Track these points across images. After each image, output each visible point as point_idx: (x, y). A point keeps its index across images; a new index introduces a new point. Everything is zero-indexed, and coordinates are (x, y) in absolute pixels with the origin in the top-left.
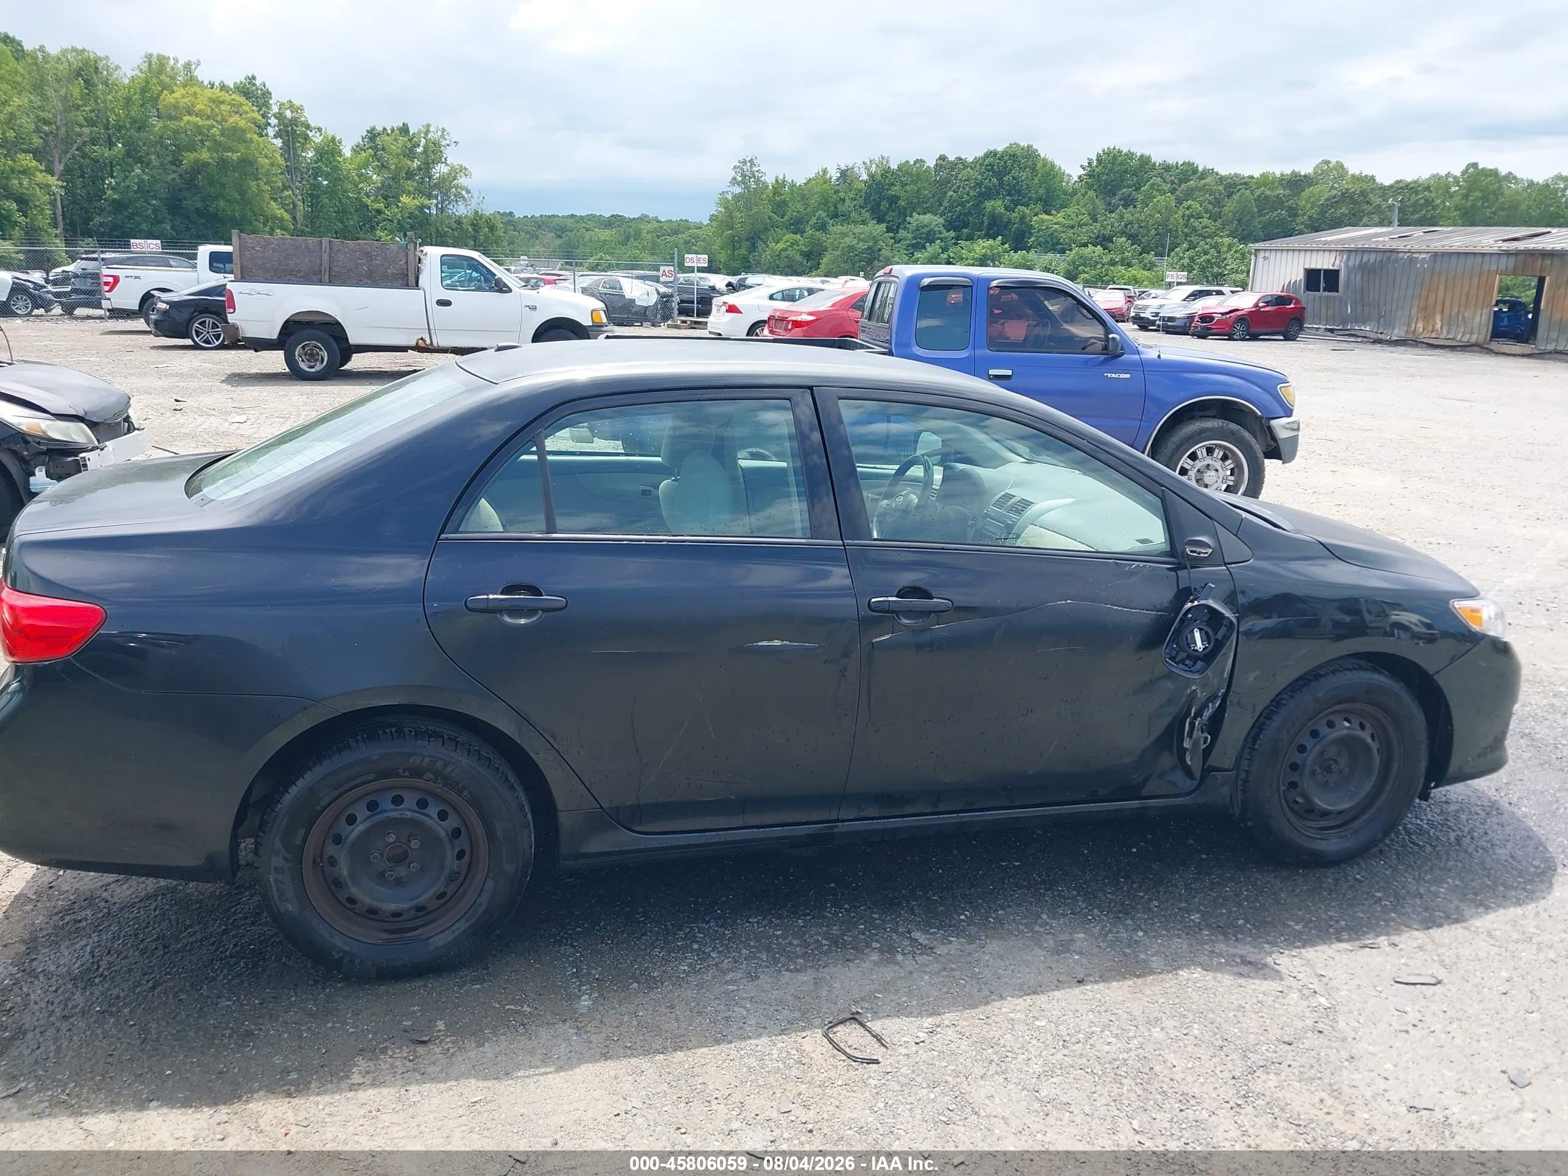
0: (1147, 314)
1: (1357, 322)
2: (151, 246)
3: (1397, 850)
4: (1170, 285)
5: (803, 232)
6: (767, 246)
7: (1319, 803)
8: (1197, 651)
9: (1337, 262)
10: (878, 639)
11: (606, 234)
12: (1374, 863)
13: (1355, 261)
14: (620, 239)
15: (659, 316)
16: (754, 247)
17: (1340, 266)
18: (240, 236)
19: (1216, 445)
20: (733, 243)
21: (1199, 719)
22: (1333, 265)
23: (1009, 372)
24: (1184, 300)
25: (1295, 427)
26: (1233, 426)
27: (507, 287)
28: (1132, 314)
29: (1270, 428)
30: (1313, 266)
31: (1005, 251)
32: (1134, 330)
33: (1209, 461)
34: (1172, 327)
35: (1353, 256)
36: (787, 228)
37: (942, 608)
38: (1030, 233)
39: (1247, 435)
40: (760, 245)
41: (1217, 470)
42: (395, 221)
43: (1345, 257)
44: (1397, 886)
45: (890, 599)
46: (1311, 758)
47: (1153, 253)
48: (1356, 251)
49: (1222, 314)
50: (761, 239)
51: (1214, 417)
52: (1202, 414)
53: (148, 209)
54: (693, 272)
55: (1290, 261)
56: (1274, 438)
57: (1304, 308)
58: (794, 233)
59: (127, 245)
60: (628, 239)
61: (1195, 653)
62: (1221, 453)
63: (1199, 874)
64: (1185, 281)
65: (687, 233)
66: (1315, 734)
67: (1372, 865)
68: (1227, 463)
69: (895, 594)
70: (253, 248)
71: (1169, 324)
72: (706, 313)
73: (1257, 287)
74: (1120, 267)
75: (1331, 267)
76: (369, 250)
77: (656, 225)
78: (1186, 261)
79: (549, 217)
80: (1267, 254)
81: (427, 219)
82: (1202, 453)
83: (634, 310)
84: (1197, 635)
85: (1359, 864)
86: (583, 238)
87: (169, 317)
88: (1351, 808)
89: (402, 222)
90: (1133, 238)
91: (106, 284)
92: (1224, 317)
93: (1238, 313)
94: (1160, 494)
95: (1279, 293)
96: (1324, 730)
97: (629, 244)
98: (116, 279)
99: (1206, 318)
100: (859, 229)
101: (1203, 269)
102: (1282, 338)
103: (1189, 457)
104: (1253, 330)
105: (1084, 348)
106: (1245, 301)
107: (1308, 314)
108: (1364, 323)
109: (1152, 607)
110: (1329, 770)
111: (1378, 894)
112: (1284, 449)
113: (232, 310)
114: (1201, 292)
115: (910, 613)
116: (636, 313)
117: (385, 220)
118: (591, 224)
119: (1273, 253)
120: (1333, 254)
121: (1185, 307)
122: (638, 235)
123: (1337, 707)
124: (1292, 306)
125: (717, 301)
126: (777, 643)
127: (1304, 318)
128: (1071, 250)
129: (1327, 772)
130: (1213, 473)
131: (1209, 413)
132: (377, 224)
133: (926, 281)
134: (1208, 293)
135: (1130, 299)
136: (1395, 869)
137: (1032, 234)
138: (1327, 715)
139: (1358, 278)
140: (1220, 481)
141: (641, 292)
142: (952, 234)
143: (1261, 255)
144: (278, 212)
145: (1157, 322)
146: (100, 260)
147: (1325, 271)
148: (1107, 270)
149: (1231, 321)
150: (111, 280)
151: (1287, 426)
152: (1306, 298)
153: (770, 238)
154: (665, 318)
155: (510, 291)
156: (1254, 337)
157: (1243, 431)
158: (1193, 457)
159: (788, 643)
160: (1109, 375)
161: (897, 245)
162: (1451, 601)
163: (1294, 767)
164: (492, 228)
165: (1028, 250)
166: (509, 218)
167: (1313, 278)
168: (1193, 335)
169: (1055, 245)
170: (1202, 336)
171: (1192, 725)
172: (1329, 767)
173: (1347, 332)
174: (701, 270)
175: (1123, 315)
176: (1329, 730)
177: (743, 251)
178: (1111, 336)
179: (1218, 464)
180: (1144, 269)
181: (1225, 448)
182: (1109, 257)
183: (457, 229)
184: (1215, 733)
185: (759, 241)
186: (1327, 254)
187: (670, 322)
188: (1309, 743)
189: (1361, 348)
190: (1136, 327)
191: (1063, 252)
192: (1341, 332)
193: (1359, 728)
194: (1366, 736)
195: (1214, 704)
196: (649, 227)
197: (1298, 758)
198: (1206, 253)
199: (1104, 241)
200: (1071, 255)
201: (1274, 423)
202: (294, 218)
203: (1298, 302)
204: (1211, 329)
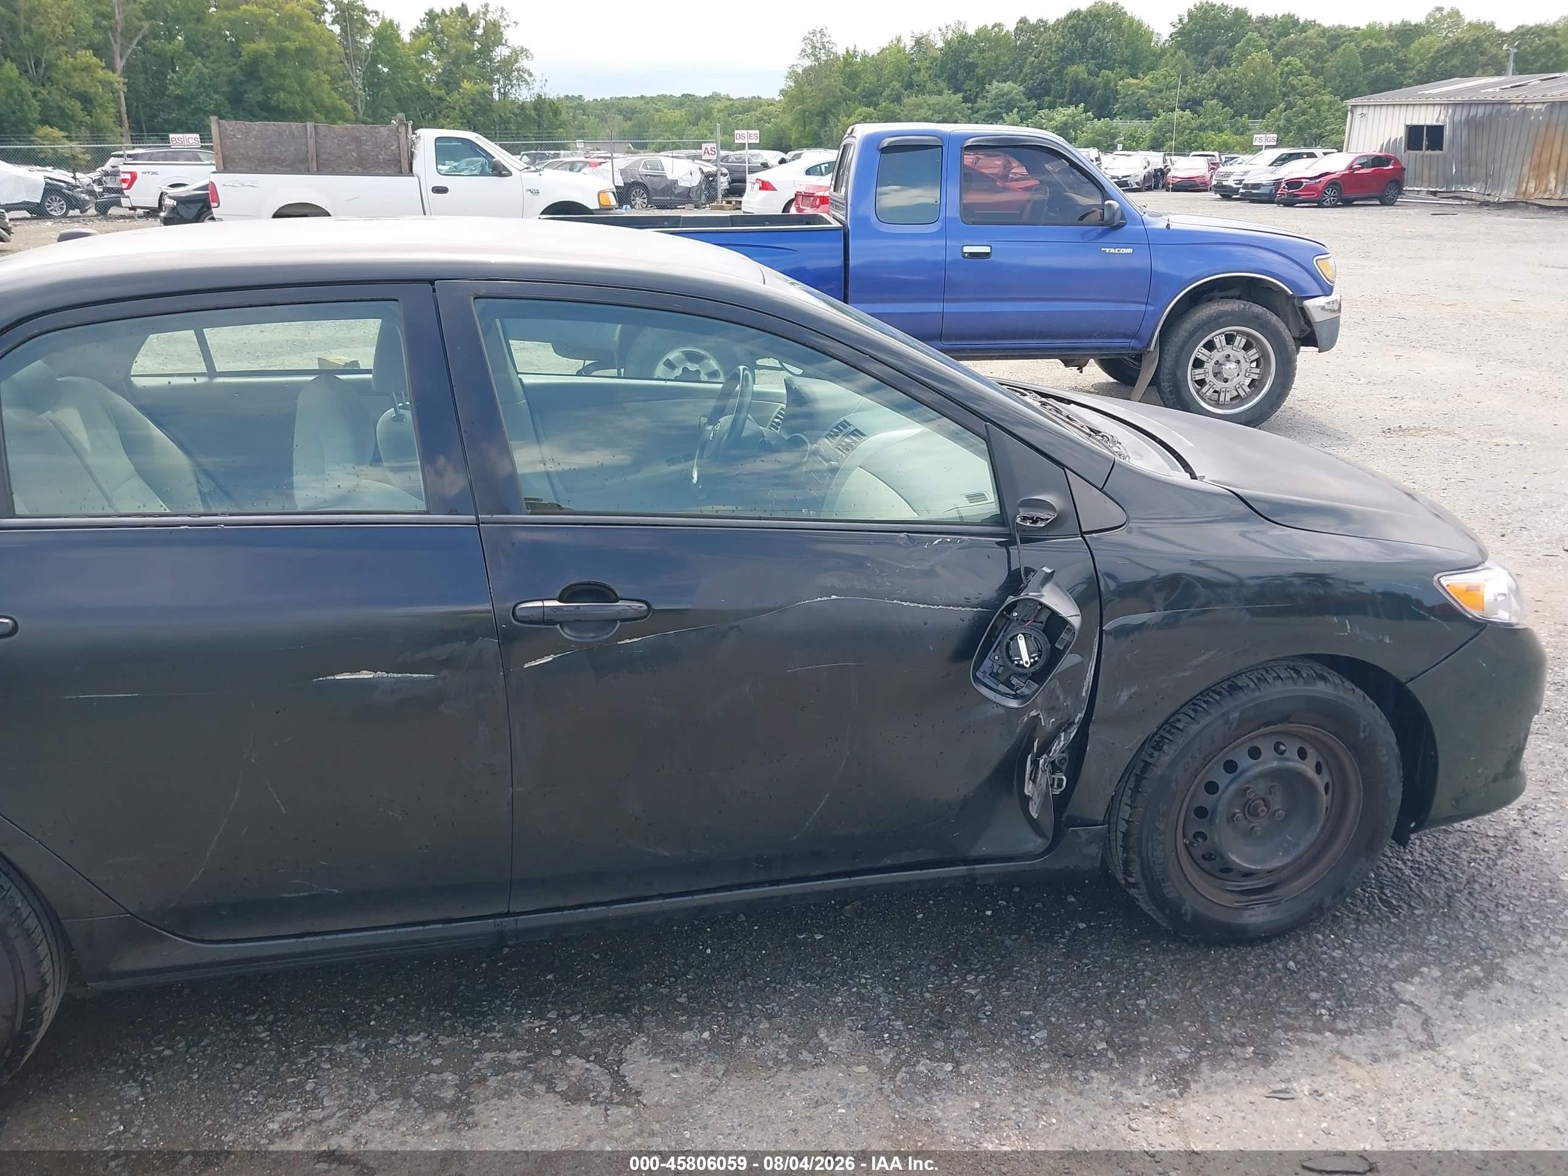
0: (1230, 182)
1: (1462, 183)
2: (191, 141)
3: (1359, 913)
4: (1259, 149)
5: (876, 105)
6: (839, 120)
7: (1238, 861)
8: (1022, 666)
9: (1442, 118)
10: (533, 664)
11: (676, 115)
12: (1320, 937)
13: (1461, 115)
14: (690, 119)
15: (703, 197)
16: (824, 123)
17: (1445, 121)
18: (219, 123)
19: (1238, 332)
20: (804, 119)
21: (1045, 756)
22: (1437, 120)
23: (987, 249)
24: (1271, 165)
25: (1336, 307)
26: (1257, 309)
27: (507, 169)
28: (1214, 182)
29: (1303, 310)
30: (1415, 123)
31: (1088, 119)
32: (1217, 200)
33: (1228, 350)
34: (1255, 195)
35: (1459, 109)
36: (860, 101)
37: (630, 614)
38: (1115, 98)
39: (1274, 318)
40: (832, 120)
41: (1238, 362)
42: (457, 108)
43: (1450, 111)
44: (1344, 980)
45: (547, 604)
46: (1224, 801)
47: (1246, 115)
48: (1463, 104)
49: (1310, 178)
50: (833, 114)
51: (1239, 298)
52: (1223, 294)
53: (210, 105)
54: (744, 149)
55: (1389, 119)
56: (1308, 322)
57: (1404, 169)
58: (868, 106)
59: (166, 140)
60: (698, 119)
61: (1020, 670)
62: (1244, 341)
63: (1067, 955)
64: (1275, 144)
65: (760, 110)
66: (1230, 767)
67: (1317, 940)
68: (1251, 353)
69: (557, 595)
70: (234, 136)
71: (1254, 191)
72: (741, 192)
73: (1353, 149)
74: (1210, 132)
75: (1435, 123)
76: (358, 134)
77: (728, 103)
78: (1281, 123)
79: (619, 99)
80: (1365, 111)
81: (490, 106)
82: (1220, 340)
83: (676, 192)
84: (1022, 643)
85: (1298, 940)
86: (653, 120)
87: (178, 214)
88: (1284, 867)
89: (464, 109)
90: (1226, 100)
91: (124, 181)
92: (1313, 182)
93: (1332, 176)
94: (983, 432)
95: (1377, 153)
96: (1244, 761)
97: (700, 123)
98: (134, 177)
99: (1294, 184)
100: (934, 99)
101: (1300, 130)
102: (1378, 203)
103: (1205, 346)
104: (1346, 196)
105: (1082, 218)
106: (1336, 163)
107: (1409, 175)
108: (1470, 184)
109: (963, 602)
110: (1254, 813)
111: (1314, 996)
112: (1321, 334)
113: (216, 205)
114: (1291, 155)
115: (577, 623)
116: (679, 195)
117: (447, 107)
118: (660, 105)
119: (1371, 109)
120: (1437, 108)
121: (1272, 173)
122: (708, 115)
123: (1262, 730)
124: (1390, 167)
125: (750, 178)
126: (366, 675)
127: (1403, 181)
128: (1158, 116)
129: (1250, 814)
130: (1233, 365)
131: (1233, 292)
132: (440, 112)
133: (886, 142)
134: (1299, 156)
135: (1213, 167)
136: (1349, 949)
137: (1117, 100)
138: (1251, 739)
139: (1464, 134)
140: (1242, 374)
141: (685, 172)
142: (1034, 103)
143: (1359, 111)
144: (338, 102)
145: (1241, 191)
146: (125, 156)
147: (1428, 127)
148: (1196, 136)
149: (1320, 187)
150: (128, 176)
151: (1327, 307)
152: (1408, 158)
153: (842, 112)
154: (712, 198)
155: (510, 174)
156: (1348, 203)
157: (1269, 313)
158: (1210, 346)
159: (384, 674)
160: (1108, 250)
161: (975, 115)
162: (1436, 578)
163: (1201, 812)
164: (556, 112)
165: (1112, 117)
166: (578, 101)
167: (1415, 136)
168: (1279, 203)
169: (1142, 111)
170: (1289, 203)
171: (1035, 763)
172: (1255, 809)
173: (1451, 195)
174: (752, 146)
175: (1205, 184)
176: (1251, 761)
177: (815, 126)
178: (1106, 203)
179: (1241, 355)
180: (1236, 134)
181: (1248, 335)
182: (1199, 121)
183: (520, 115)
184: (1074, 775)
185: (831, 116)
186: (1430, 108)
187: (715, 204)
188: (1222, 779)
189: (1466, 212)
190: (1218, 196)
191: (1148, 117)
192: (1445, 195)
193: (1297, 757)
194: (1307, 768)
195: (1067, 734)
196: (719, 105)
197: (1206, 800)
198: (1304, 113)
199: (1192, 104)
200: (1156, 122)
201: (1308, 303)
202: (355, 108)
203: (1397, 162)
204: (1298, 196)
